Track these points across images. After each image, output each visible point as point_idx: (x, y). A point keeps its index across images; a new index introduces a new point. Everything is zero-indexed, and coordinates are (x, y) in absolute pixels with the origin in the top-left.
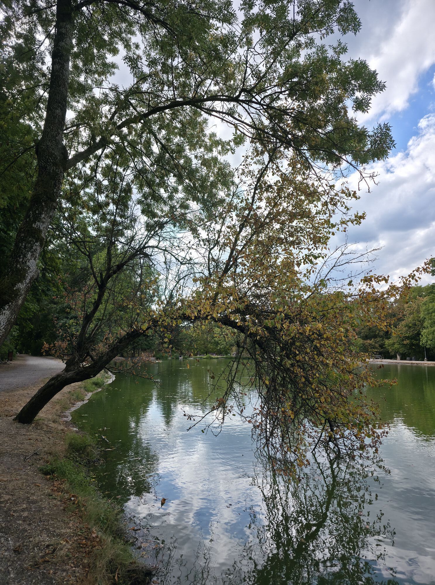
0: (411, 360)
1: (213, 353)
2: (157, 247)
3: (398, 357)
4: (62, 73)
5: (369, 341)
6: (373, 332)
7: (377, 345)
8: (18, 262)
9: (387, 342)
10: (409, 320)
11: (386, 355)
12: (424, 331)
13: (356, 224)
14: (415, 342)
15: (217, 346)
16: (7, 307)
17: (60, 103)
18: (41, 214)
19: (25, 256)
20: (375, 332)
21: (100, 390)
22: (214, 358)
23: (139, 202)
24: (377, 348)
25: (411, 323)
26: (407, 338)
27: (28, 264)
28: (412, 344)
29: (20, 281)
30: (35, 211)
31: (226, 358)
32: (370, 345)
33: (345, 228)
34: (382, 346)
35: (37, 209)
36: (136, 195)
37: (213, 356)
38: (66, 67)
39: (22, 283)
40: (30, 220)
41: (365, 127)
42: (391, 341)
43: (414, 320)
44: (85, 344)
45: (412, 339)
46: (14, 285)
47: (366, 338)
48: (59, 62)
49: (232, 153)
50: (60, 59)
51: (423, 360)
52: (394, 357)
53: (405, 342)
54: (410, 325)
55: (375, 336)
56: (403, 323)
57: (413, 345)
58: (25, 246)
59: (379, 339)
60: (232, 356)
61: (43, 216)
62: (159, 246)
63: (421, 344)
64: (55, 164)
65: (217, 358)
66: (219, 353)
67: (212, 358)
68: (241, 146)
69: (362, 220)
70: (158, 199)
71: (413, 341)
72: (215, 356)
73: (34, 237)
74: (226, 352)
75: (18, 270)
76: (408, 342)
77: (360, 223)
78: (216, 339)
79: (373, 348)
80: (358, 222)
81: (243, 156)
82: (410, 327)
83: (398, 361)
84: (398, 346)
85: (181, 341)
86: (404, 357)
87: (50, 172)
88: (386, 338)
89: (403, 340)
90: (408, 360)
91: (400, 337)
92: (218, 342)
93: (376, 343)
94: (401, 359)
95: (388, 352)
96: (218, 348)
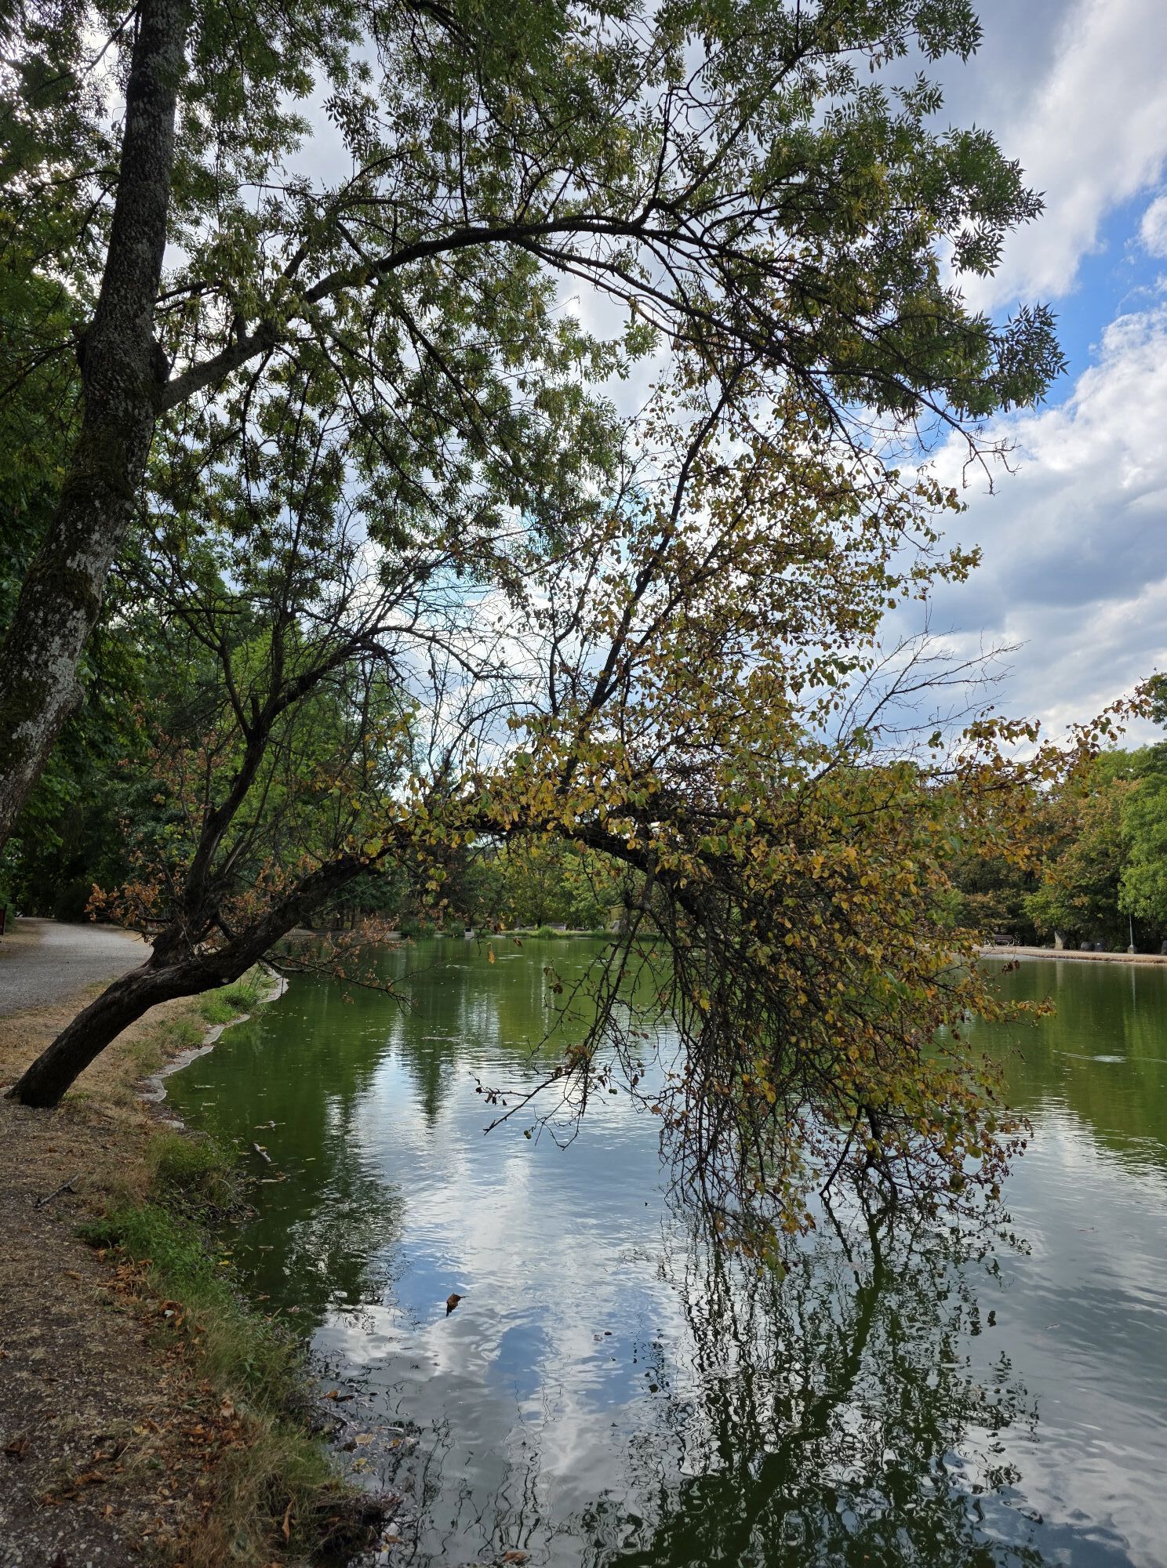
0: (1092, 949)
1: (557, 923)
2: (409, 630)
3: (1058, 941)
4: (154, 142)
5: (980, 897)
6: (991, 872)
7: (1002, 909)
8: (24, 663)
9: (1029, 900)
10: (1090, 840)
11: (1027, 935)
12: (1131, 871)
13: (955, 578)
14: (1103, 902)
15: (569, 903)
17: (146, 223)
18: (90, 530)
19: (43, 647)
20: (998, 873)
21: (246, 1017)
22: (561, 937)
23: (364, 505)
24: (1001, 917)
25: (1094, 848)
26: (1084, 890)
27: (52, 668)
28: (1096, 908)
29: (30, 716)
30: (74, 523)
31: (593, 936)
32: (983, 906)
33: (925, 590)
34: (1014, 911)
35: (80, 518)
36: (354, 485)
37: (556, 931)
38: (165, 124)
40: (59, 547)
41: (984, 316)
42: (1039, 898)
43: (1102, 842)
44: (206, 890)
45: (1096, 893)
46: (12, 727)
47: (973, 887)
48: (146, 111)
49: (622, 376)
50: (150, 102)
51: (1125, 951)
52: (1047, 941)
53: (1077, 902)
54: (1093, 855)
55: (998, 884)
56: (1074, 849)
57: (1100, 909)
58: (45, 619)
59: (1007, 892)
60: (609, 930)
61: (96, 536)
62: (416, 626)
63: (1120, 907)
64: (131, 395)
65: (568, 937)
66: (575, 922)
67: (556, 937)
68: (645, 358)
69: (969, 568)
70: (414, 496)
71: (1098, 897)
72: (562, 931)
73: (69, 595)
74: (593, 919)
75: (25, 686)
76: (1086, 900)
77: (965, 576)
78: (566, 884)
79: (992, 916)
80: (959, 572)
81: (652, 386)
82: (1092, 861)
83: (1057, 952)
84: (1059, 912)
85: (472, 890)
86: (1073, 941)
87: (116, 417)
88: (1027, 890)
89: (1072, 896)
90: (1084, 950)
91: (1065, 887)
92: (571, 894)
93: (999, 902)
94: (1066, 947)
95: (1031, 928)
96: (573, 909)
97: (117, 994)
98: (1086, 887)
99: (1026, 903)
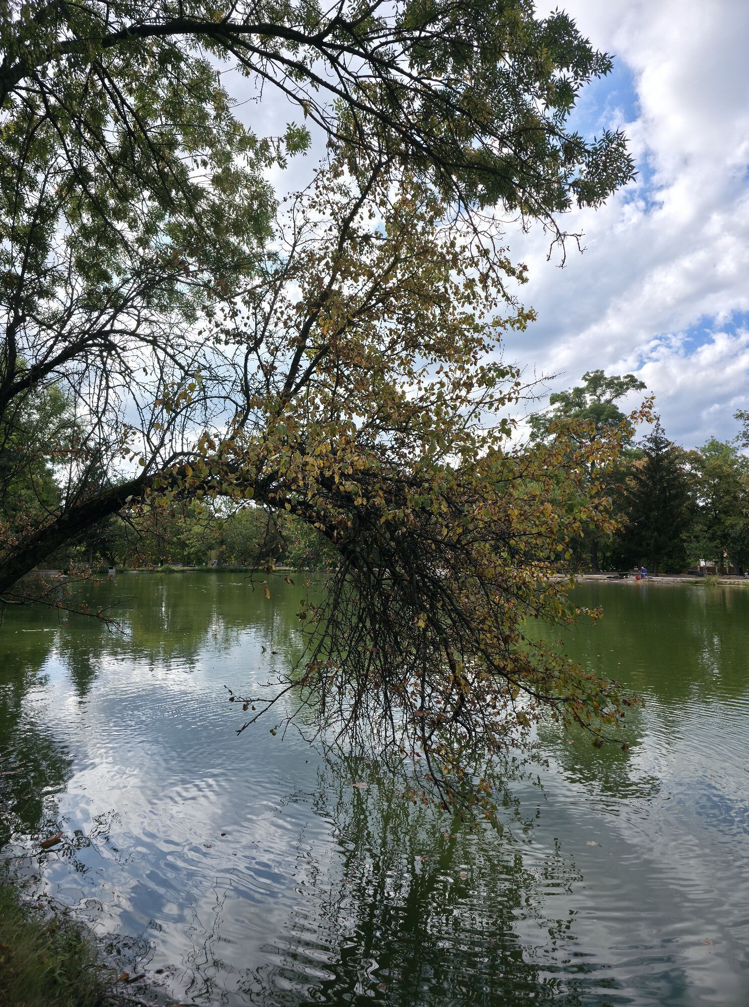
1: (175, 562)
2: (133, 333)
13: (518, 328)
15: (183, 549)
22: (177, 572)
31: (199, 570)
33: (500, 334)
37: (175, 568)
41: (579, 135)
49: (281, 166)
60: (209, 566)
62: (138, 332)
65: (183, 571)
66: (187, 561)
67: (174, 571)
68: (299, 155)
69: (529, 322)
72: (179, 567)
74: (200, 558)
77: (525, 328)
78: (181, 536)
80: (521, 324)
81: (315, 170)
85: (113, 541)
92: (184, 542)
96: (185, 553)
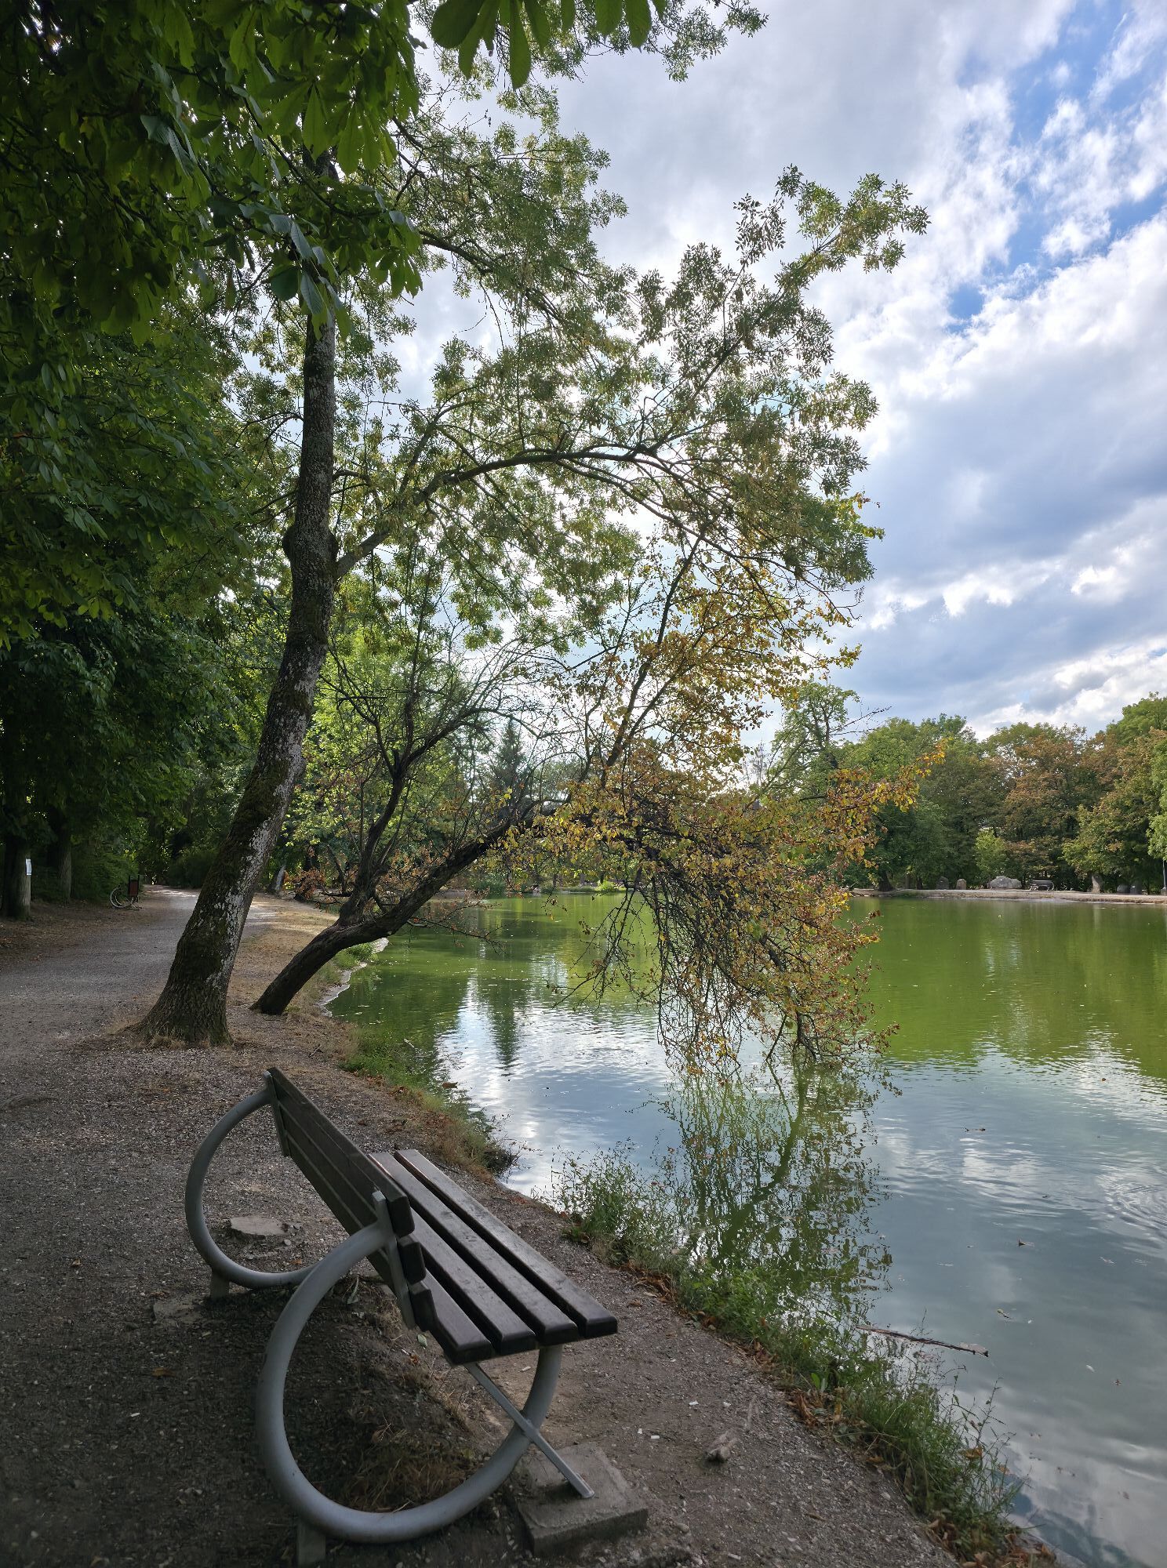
0: (1128, 892)
3: (1095, 885)
4: (323, 404)
5: (1022, 845)
6: (1034, 820)
7: (1044, 855)
8: (275, 749)
9: (1067, 847)
10: (1124, 790)
11: (1065, 878)
12: (1158, 817)
14: (1137, 847)
16: (265, 825)
17: (322, 460)
18: (305, 666)
19: (285, 740)
20: (1040, 821)
21: (364, 965)
24: (1043, 863)
25: (1129, 796)
26: (1118, 836)
27: (290, 751)
28: (1130, 853)
29: (281, 782)
30: (297, 662)
32: (1026, 853)
34: (1055, 857)
35: (300, 659)
38: (330, 390)
39: (284, 784)
40: (289, 678)
42: (1077, 845)
43: (1136, 790)
44: (371, 876)
45: (1130, 838)
46: (272, 790)
47: (1021, 835)
48: (318, 384)
50: (320, 378)
51: (1158, 893)
52: (1086, 887)
53: (1112, 847)
54: (1128, 803)
55: (1041, 832)
56: (1110, 797)
57: (1135, 854)
58: (285, 723)
59: (1048, 839)
61: (309, 669)
63: (1150, 852)
64: (321, 574)
71: (1133, 843)
73: (297, 707)
75: (277, 764)
76: (1120, 845)
79: (1034, 863)
82: (1128, 808)
83: (1095, 894)
84: (1096, 857)
86: (1110, 884)
87: (314, 591)
88: (1068, 836)
89: (1108, 842)
90: (1120, 893)
91: (1101, 834)
93: (1040, 849)
94: (1102, 891)
95: (1071, 872)
97: (320, 943)
98: (1121, 833)
99: (1065, 850)
